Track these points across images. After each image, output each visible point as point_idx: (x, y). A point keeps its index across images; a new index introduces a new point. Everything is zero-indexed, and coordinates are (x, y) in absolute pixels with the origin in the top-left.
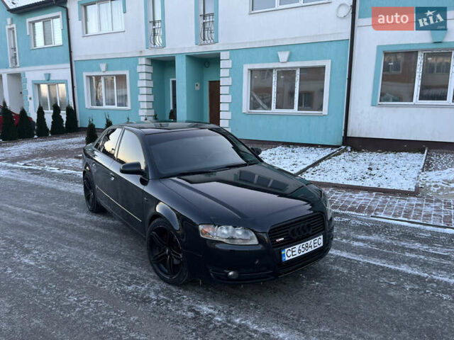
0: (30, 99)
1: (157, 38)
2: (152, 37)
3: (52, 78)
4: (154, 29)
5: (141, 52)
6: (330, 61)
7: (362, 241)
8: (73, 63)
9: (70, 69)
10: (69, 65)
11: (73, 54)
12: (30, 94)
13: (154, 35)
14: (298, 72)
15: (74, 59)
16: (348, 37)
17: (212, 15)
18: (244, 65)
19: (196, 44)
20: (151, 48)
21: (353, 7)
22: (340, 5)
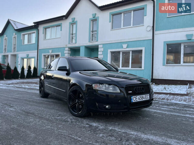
0: (19, 64)
1: (73, 40)
2: (71, 40)
3: (29, 56)
4: (72, 37)
5: (66, 45)
6: (144, 48)
7: (166, 108)
8: (39, 50)
9: (37, 53)
10: (37, 51)
11: (39, 47)
12: (19, 63)
13: (72, 39)
15: (39, 48)
16: (152, 38)
17: (96, 31)
18: (109, 50)
19: (89, 42)
20: (71, 44)
21: (153, 27)
22: (148, 26)
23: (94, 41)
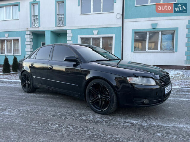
1: (36, 22)
4: (34, 19)
5: (27, 29)
6: (114, 35)
13: (34, 22)
14: (101, 39)
16: (121, 26)
17: (63, 14)
18: (78, 36)
19: (56, 26)
20: (33, 27)
21: (123, 14)
22: (117, 14)
23: (61, 26)
